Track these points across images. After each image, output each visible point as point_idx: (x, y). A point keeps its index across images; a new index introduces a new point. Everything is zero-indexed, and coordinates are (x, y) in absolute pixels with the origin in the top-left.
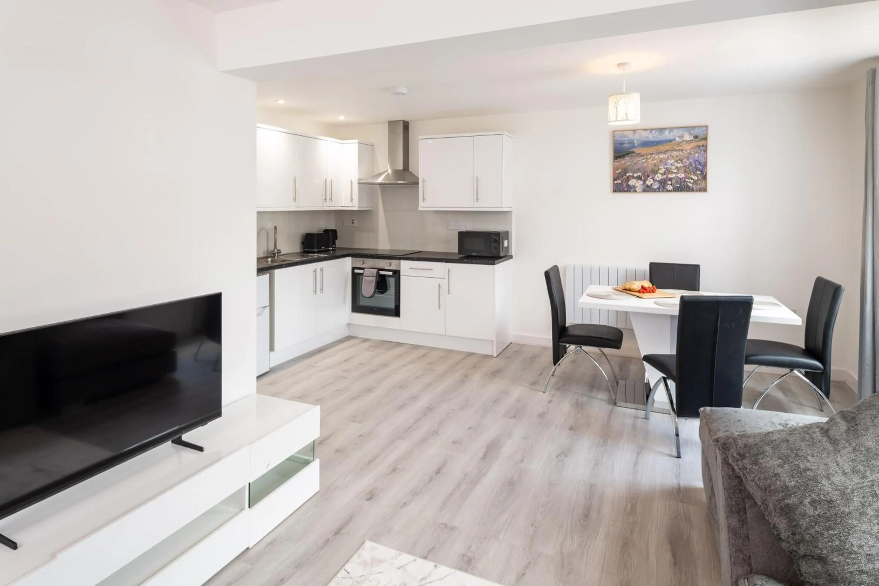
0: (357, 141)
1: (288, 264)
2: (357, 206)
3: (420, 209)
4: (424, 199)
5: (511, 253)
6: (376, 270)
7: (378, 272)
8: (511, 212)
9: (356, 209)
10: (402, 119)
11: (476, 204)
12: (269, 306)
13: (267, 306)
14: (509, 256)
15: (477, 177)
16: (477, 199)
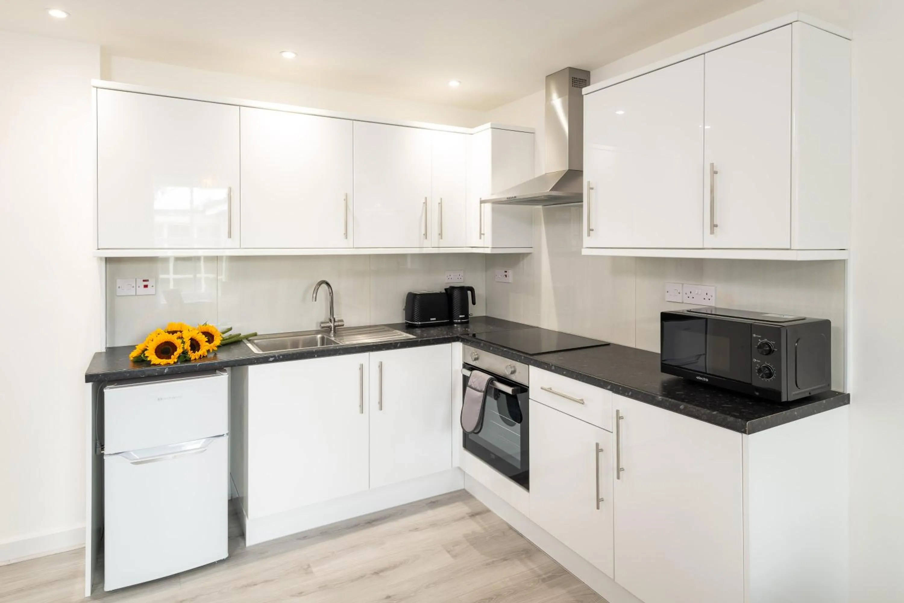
0: (488, 125)
1: (283, 356)
2: (490, 246)
3: (585, 252)
4: (590, 230)
5: (844, 385)
6: (488, 377)
7: (490, 382)
8: (843, 262)
9: (488, 251)
10: (567, 67)
11: (711, 241)
12: (227, 434)
13: (225, 433)
14: (835, 394)
15: (712, 165)
16: (714, 226)
